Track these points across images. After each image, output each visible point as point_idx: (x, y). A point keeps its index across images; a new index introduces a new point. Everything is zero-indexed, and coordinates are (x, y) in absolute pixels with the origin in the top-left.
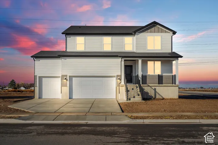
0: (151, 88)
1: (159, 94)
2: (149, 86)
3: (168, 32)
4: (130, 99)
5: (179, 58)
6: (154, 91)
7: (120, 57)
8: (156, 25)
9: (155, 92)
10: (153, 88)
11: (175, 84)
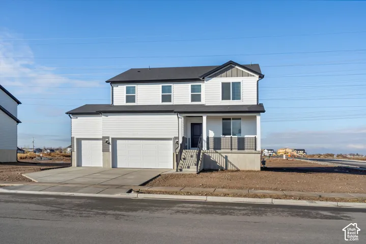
0: (221, 155)
1: (233, 165)
2: (217, 153)
3: (251, 76)
4: (181, 170)
5: (261, 113)
6: (224, 160)
7: (175, 112)
8: (234, 66)
9: (227, 161)
10: (224, 155)
11: (256, 150)
